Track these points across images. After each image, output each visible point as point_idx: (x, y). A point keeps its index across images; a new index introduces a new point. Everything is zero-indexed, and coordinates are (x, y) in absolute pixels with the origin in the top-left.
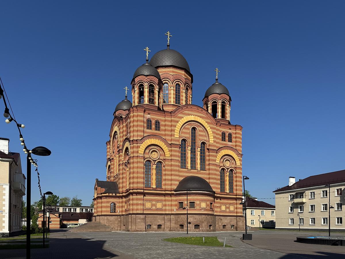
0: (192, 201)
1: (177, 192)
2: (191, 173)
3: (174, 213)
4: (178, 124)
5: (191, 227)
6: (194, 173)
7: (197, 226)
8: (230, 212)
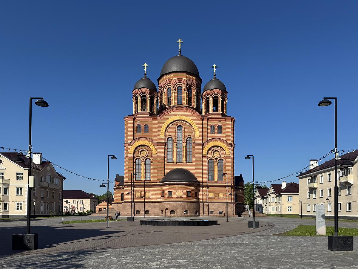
0: (170, 191)
1: (161, 183)
2: (177, 166)
3: (160, 200)
4: (164, 125)
5: (168, 212)
6: (180, 165)
7: (172, 212)
8: (219, 199)
